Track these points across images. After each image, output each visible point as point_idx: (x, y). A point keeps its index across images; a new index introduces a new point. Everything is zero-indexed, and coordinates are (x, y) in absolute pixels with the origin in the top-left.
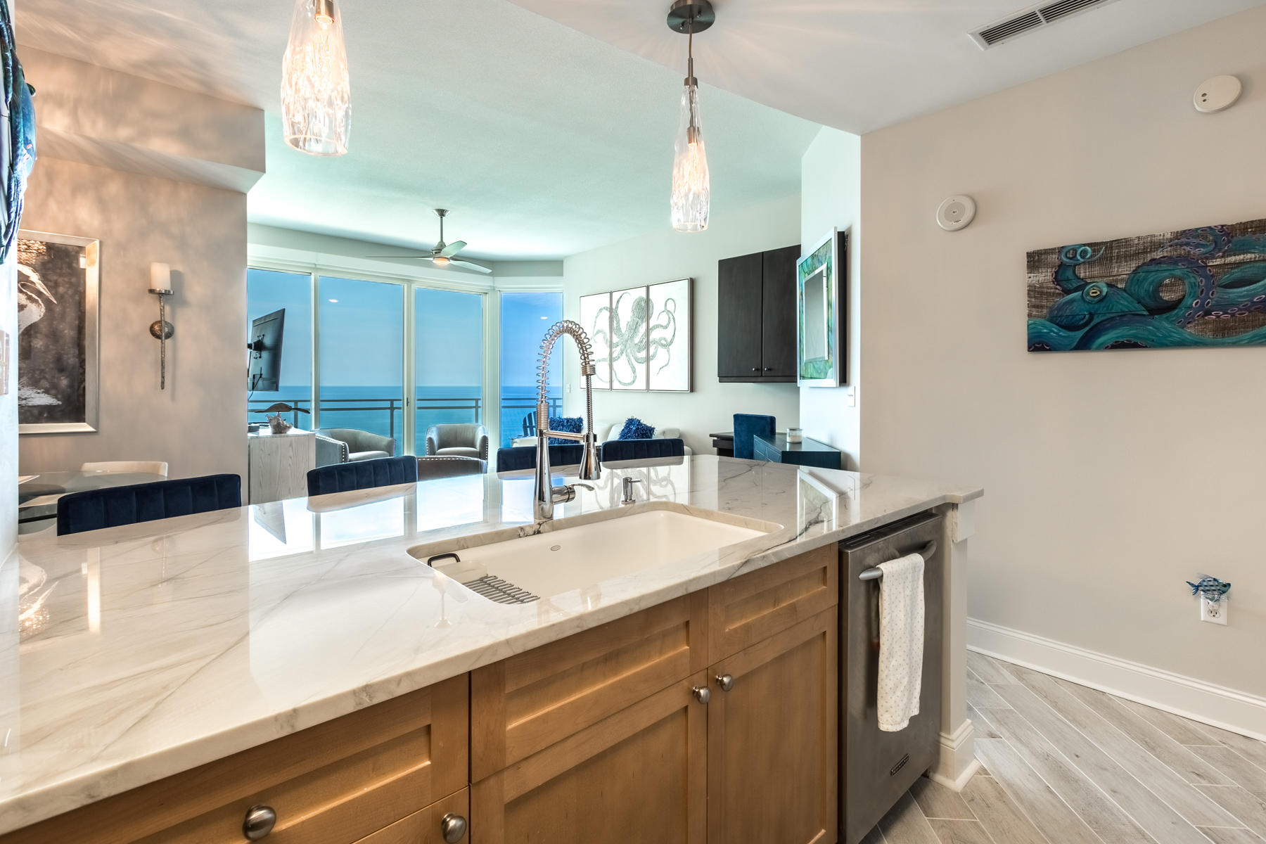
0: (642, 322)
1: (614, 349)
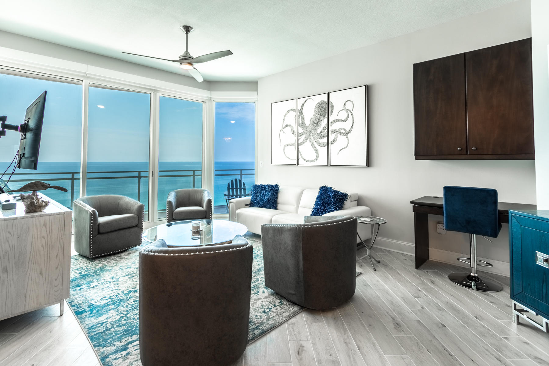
0: (324, 118)
1: (299, 138)
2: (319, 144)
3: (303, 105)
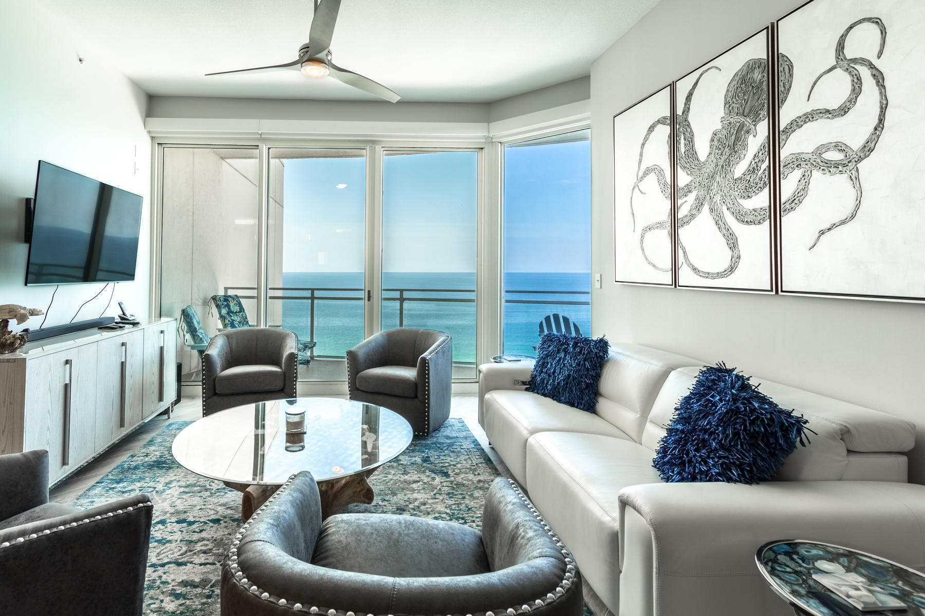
1: (680, 202)
2: (741, 217)
3: (689, 98)
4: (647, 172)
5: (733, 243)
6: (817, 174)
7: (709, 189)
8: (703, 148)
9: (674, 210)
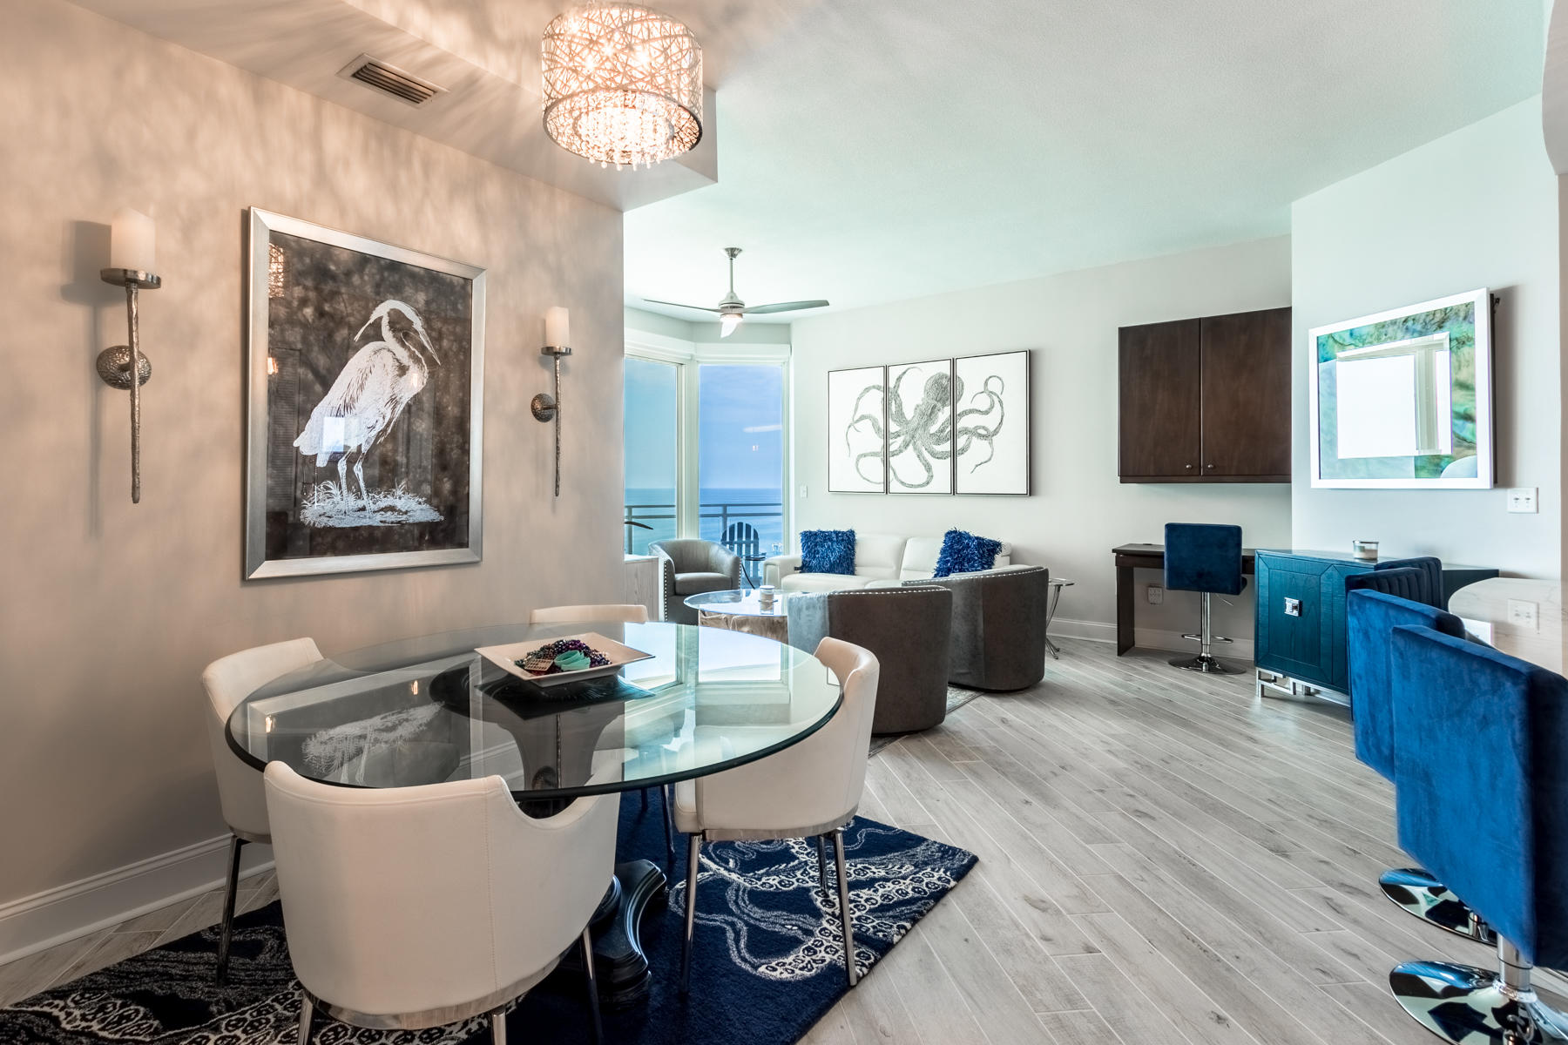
0: (944, 405)
1: (891, 441)
2: (933, 455)
3: (899, 379)
4: (863, 418)
5: (928, 468)
6: (974, 439)
7: (913, 437)
8: (909, 413)
9: (887, 446)
